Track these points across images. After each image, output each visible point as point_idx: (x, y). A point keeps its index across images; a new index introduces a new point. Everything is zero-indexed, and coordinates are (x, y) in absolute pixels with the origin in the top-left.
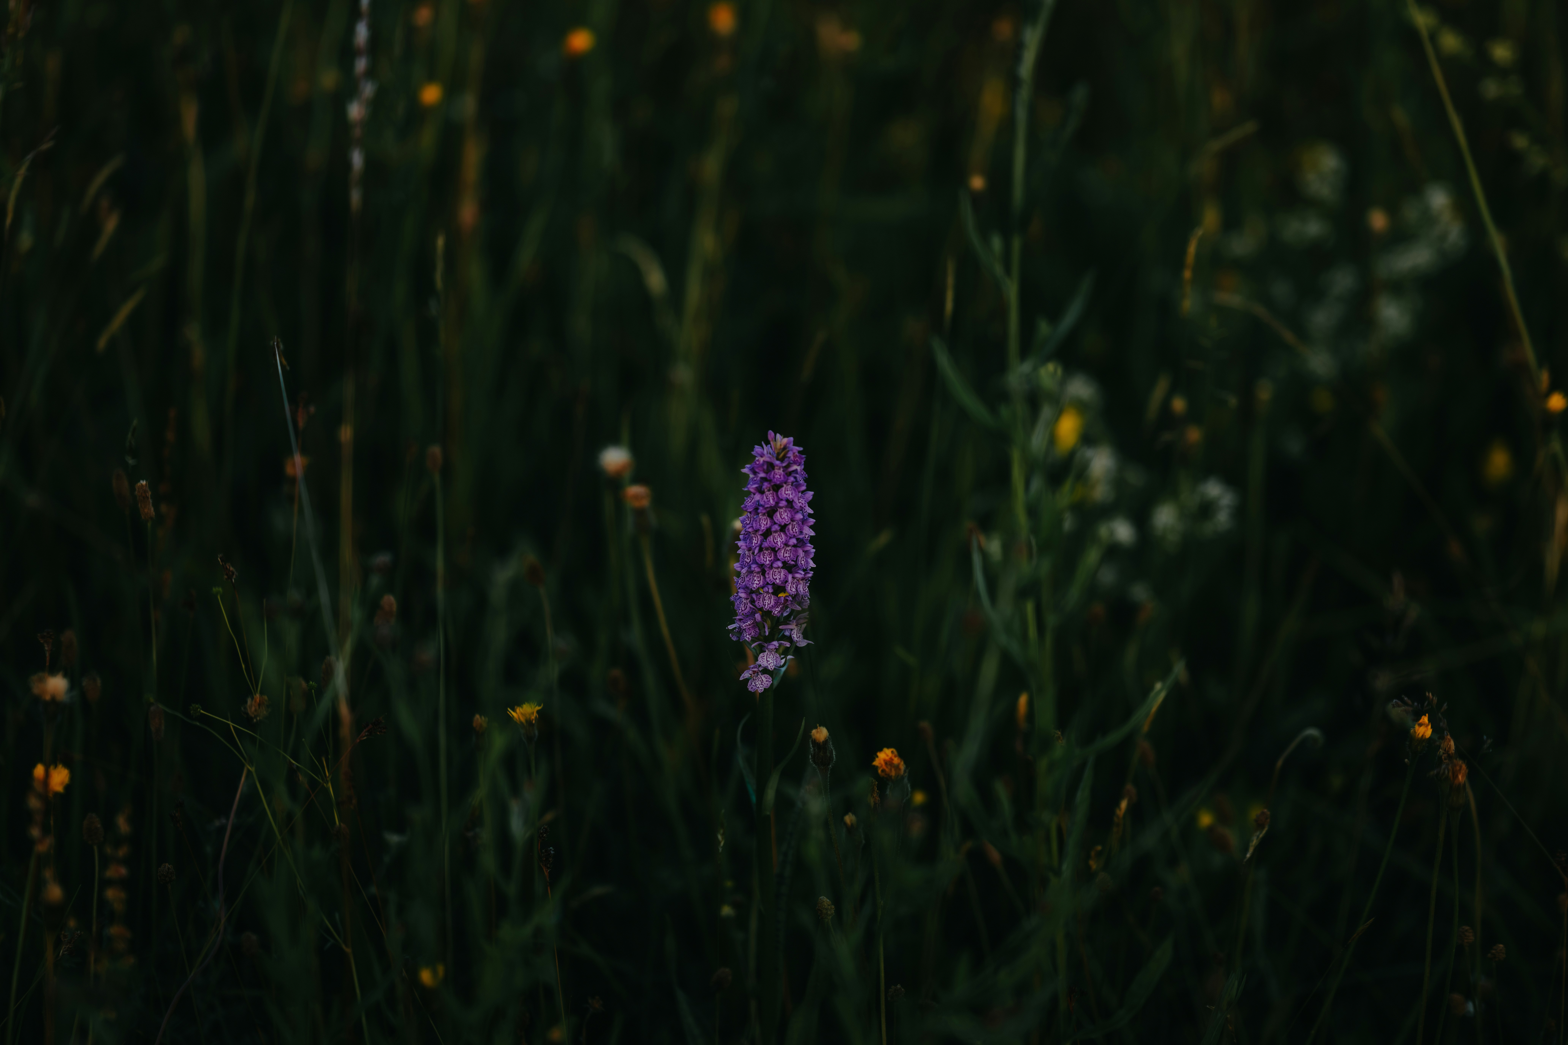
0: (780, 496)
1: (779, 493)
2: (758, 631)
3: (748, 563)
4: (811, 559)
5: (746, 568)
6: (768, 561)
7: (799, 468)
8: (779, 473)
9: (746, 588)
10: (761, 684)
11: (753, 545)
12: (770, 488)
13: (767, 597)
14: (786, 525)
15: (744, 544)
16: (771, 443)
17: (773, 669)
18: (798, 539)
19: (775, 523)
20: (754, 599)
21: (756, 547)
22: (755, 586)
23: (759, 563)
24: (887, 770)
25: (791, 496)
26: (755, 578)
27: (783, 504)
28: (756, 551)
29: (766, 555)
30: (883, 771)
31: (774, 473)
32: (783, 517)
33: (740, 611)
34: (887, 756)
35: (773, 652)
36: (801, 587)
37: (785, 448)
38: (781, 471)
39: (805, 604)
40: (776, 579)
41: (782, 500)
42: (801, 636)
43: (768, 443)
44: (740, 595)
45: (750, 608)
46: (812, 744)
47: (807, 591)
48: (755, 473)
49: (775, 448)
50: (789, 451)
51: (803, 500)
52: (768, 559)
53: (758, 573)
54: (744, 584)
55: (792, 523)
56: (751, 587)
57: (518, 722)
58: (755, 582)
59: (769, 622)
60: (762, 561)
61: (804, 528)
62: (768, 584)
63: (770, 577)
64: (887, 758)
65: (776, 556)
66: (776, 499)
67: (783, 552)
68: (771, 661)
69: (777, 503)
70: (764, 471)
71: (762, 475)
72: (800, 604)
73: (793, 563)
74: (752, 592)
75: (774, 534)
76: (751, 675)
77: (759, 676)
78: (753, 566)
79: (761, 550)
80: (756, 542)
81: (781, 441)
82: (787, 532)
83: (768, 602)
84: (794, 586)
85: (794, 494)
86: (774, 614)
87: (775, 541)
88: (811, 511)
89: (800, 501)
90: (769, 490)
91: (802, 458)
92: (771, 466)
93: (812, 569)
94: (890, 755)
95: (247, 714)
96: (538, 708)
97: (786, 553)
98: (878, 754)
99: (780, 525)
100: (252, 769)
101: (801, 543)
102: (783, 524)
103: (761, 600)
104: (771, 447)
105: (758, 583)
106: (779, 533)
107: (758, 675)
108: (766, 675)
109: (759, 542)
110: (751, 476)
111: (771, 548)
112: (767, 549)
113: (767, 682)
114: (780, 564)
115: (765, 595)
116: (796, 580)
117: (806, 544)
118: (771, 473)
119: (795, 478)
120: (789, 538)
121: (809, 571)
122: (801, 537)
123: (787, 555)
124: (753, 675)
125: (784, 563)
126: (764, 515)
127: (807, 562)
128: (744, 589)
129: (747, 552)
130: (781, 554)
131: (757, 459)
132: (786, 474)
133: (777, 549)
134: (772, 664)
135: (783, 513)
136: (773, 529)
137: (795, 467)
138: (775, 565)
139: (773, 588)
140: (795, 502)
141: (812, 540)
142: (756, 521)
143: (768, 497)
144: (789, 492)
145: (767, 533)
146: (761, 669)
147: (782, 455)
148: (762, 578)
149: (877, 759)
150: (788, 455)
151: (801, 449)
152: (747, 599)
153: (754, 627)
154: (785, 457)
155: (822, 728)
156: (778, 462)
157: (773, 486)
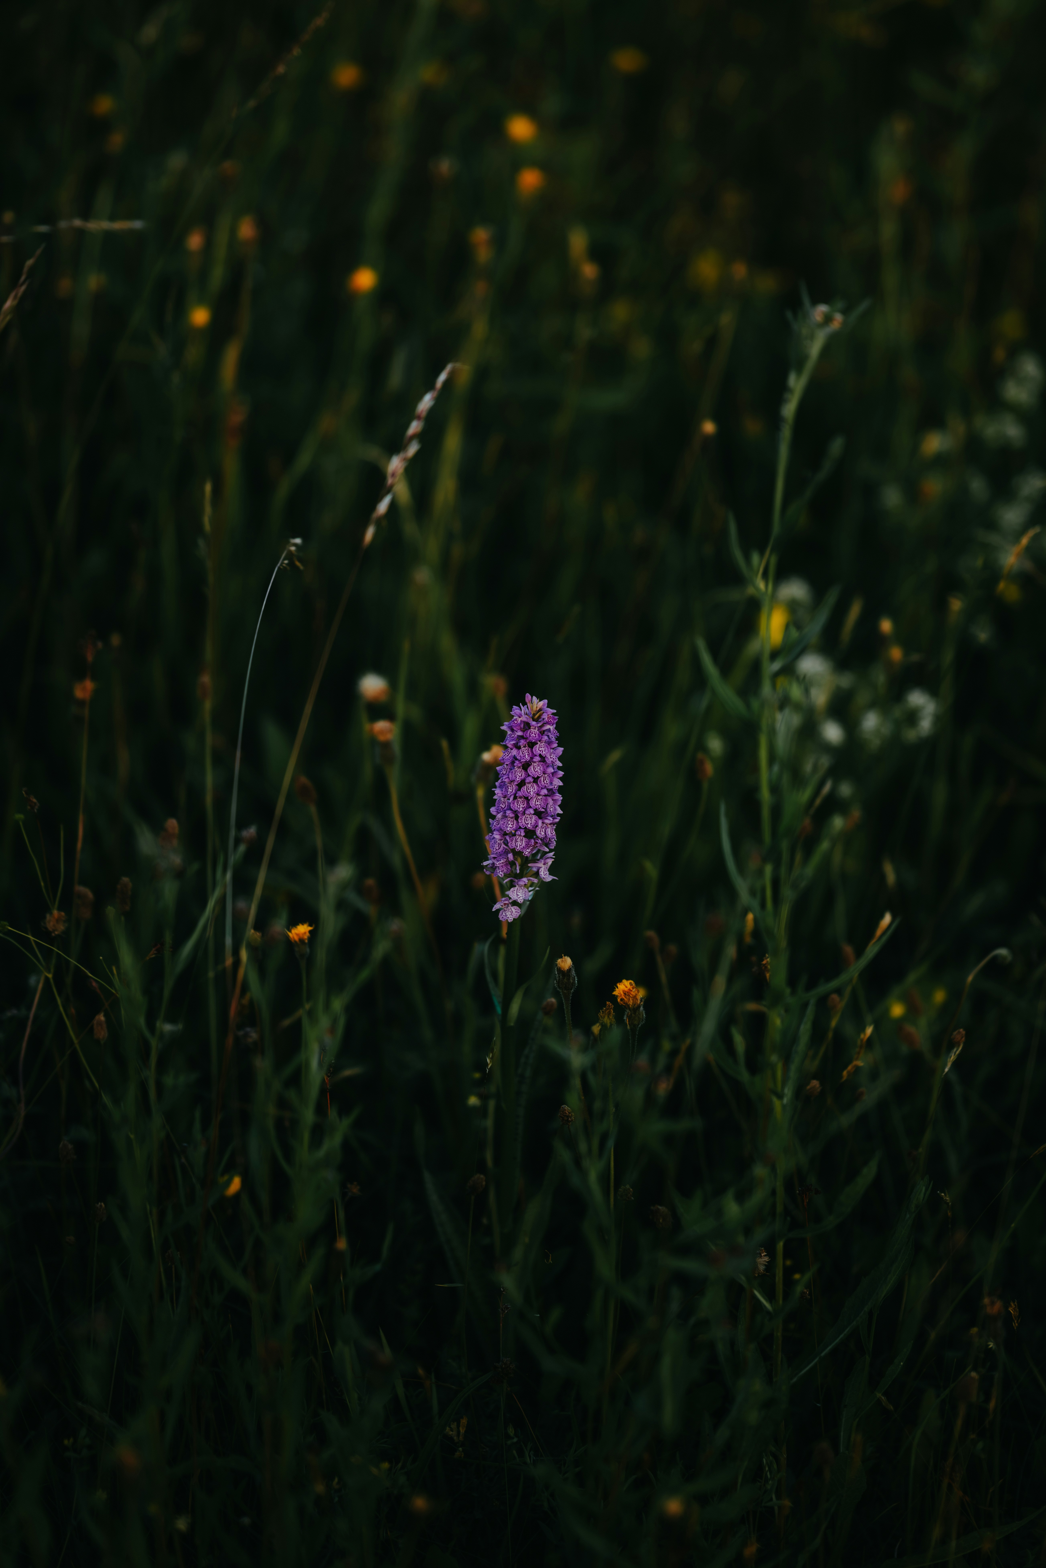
0: (534, 753)
1: (534, 749)
2: (510, 868)
3: (503, 809)
4: (559, 806)
5: (501, 813)
6: (521, 808)
7: (552, 728)
8: (534, 732)
9: (500, 830)
10: (511, 914)
11: (509, 793)
12: (525, 745)
13: (519, 839)
14: (538, 777)
15: (500, 792)
16: (528, 704)
17: (522, 902)
18: (549, 790)
19: (529, 776)
20: (507, 841)
21: (511, 796)
22: (508, 829)
23: (514, 809)
24: (625, 999)
25: (544, 752)
26: (509, 822)
27: (537, 759)
28: (511, 799)
29: (520, 802)
30: (622, 1000)
31: (530, 732)
32: (536, 771)
33: (495, 850)
34: (626, 987)
35: (522, 887)
36: (549, 831)
37: (540, 710)
38: (536, 730)
39: (551, 845)
40: (528, 823)
41: (536, 755)
42: (548, 873)
43: (525, 704)
44: (495, 836)
45: (504, 848)
46: (558, 971)
47: (554, 834)
48: (512, 730)
49: (532, 709)
50: (544, 713)
51: (554, 755)
52: (521, 806)
53: (512, 818)
54: (499, 826)
55: (544, 775)
56: (505, 830)
57: (293, 941)
58: (509, 826)
59: (519, 860)
60: (516, 808)
61: (554, 779)
62: (520, 828)
63: (522, 822)
64: (626, 989)
65: (528, 803)
66: (530, 755)
67: (534, 800)
68: (520, 895)
69: (532, 758)
70: (521, 730)
71: (520, 733)
72: (547, 845)
73: (543, 810)
74: (505, 834)
75: (528, 785)
76: (502, 906)
77: (509, 908)
78: (508, 812)
79: (515, 798)
80: (511, 791)
81: (537, 704)
82: (539, 783)
83: (520, 843)
84: (543, 830)
85: (546, 751)
86: (525, 854)
87: (529, 791)
88: (561, 765)
89: (552, 756)
90: (525, 747)
91: (555, 719)
92: (527, 726)
93: (558, 815)
94: (629, 986)
95: (46, 928)
96: (310, 928)
97: (538, 801)
98: (618, 985)
99: (533, 778)
100: (50, 976)
101: (551, 792)
102: (536, 776)
103: (514, 841)
104: (527, 707)
105: (511, 826)
106: (532, 784)
107: (508, 906)
108: (515, 907)
109: (514, 791)
110: (509, 732)
111: (524, 796)
112: (520, 797)
113: (516, 913)
114: (532, 811)
115: (517, 838)
116: (545, 825)
117: (555, 793)
118: (527, 732)
119: (548, 736)
120: (540, 788)
121: (556, 817)
122: (551, 787)
123: (538, 803)
124: (504, 906)
125: (535, 810)
126: (519, 767)
127: (555, 809)
128: (498, 831)
129: (502, 799)
130: (533, 803)
131: (515, 718)
132: (540, 732)
133: (529, 798)
134: (522, 898)
135: (536, 767)
136: (527, 781)
137: (548, 727)
138: (527, 812)
139: (524, 832)
140: (547, 758)
141: (561, 790)
142: (512, 772)
143: (524, 753)
144: (542, 749)
145: (521, 784)
146: (511, 901)
147: (537, 717)
148: (515, 822)
149: (617, 989)
150: (543, 717)
151: (555, 711)
152: (501, 840)
153: (506, 865)
154: (540, 717)
155: (566, 957)
156: (534, 723)
157: (528, 743)
